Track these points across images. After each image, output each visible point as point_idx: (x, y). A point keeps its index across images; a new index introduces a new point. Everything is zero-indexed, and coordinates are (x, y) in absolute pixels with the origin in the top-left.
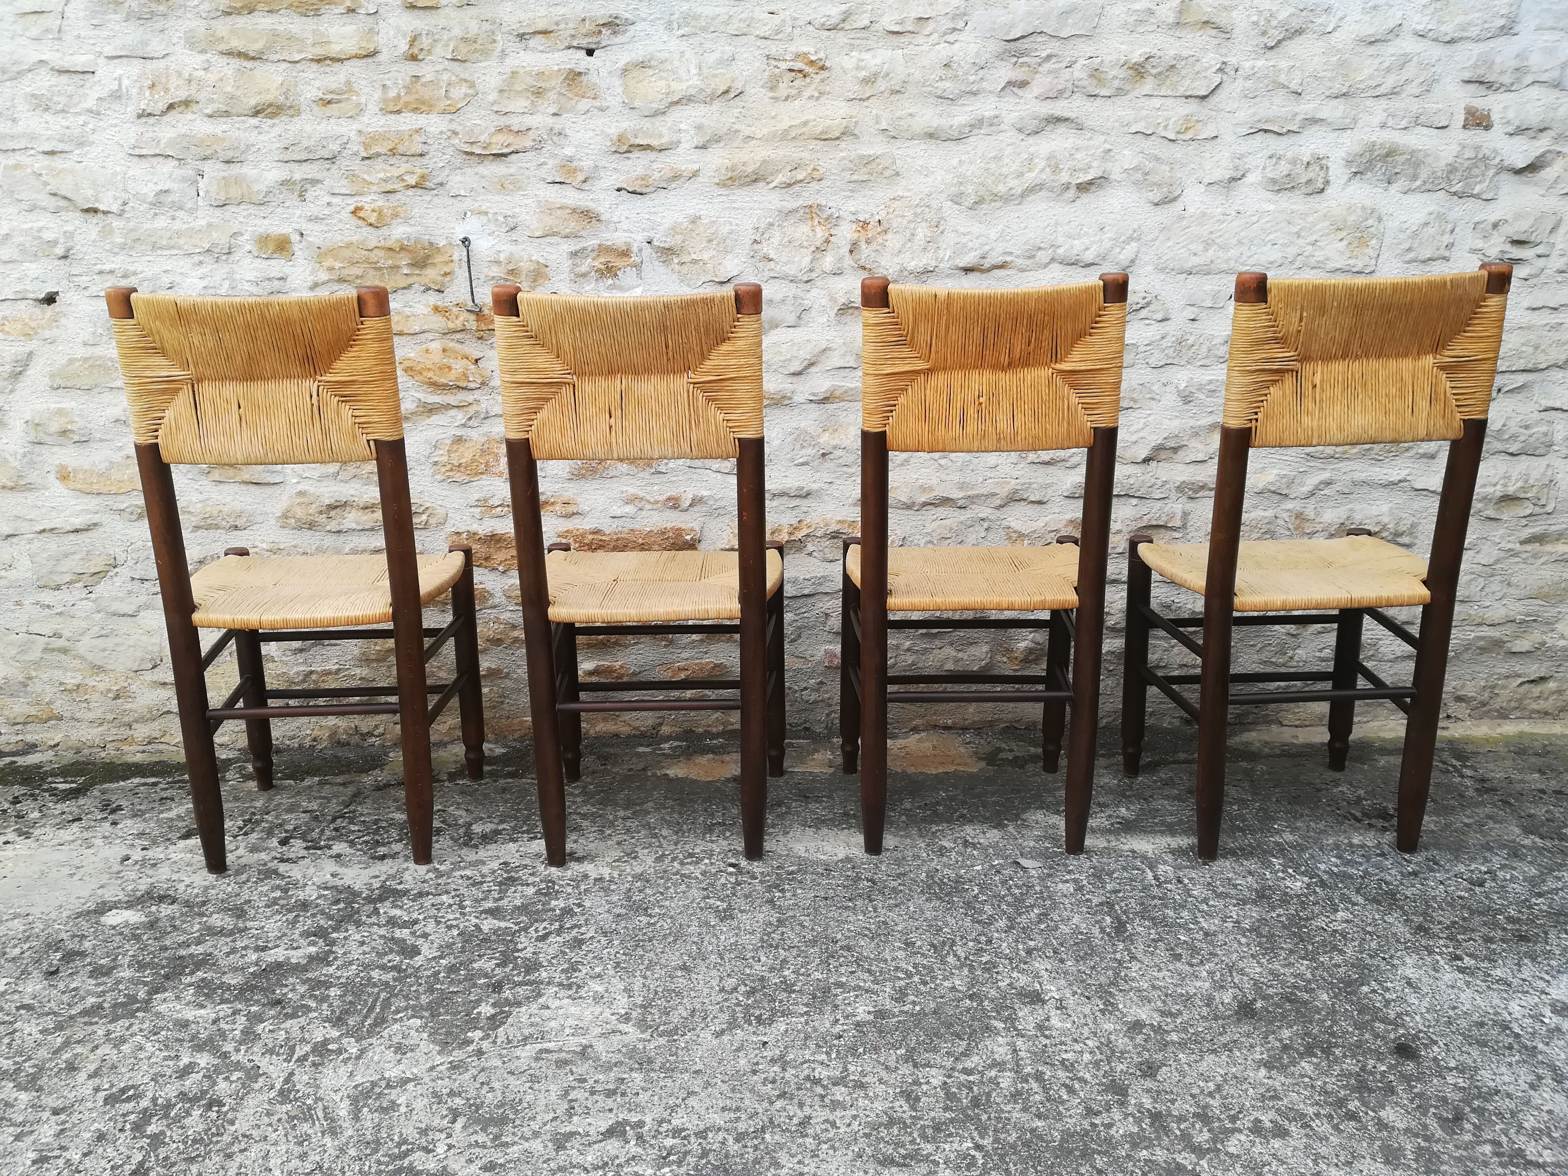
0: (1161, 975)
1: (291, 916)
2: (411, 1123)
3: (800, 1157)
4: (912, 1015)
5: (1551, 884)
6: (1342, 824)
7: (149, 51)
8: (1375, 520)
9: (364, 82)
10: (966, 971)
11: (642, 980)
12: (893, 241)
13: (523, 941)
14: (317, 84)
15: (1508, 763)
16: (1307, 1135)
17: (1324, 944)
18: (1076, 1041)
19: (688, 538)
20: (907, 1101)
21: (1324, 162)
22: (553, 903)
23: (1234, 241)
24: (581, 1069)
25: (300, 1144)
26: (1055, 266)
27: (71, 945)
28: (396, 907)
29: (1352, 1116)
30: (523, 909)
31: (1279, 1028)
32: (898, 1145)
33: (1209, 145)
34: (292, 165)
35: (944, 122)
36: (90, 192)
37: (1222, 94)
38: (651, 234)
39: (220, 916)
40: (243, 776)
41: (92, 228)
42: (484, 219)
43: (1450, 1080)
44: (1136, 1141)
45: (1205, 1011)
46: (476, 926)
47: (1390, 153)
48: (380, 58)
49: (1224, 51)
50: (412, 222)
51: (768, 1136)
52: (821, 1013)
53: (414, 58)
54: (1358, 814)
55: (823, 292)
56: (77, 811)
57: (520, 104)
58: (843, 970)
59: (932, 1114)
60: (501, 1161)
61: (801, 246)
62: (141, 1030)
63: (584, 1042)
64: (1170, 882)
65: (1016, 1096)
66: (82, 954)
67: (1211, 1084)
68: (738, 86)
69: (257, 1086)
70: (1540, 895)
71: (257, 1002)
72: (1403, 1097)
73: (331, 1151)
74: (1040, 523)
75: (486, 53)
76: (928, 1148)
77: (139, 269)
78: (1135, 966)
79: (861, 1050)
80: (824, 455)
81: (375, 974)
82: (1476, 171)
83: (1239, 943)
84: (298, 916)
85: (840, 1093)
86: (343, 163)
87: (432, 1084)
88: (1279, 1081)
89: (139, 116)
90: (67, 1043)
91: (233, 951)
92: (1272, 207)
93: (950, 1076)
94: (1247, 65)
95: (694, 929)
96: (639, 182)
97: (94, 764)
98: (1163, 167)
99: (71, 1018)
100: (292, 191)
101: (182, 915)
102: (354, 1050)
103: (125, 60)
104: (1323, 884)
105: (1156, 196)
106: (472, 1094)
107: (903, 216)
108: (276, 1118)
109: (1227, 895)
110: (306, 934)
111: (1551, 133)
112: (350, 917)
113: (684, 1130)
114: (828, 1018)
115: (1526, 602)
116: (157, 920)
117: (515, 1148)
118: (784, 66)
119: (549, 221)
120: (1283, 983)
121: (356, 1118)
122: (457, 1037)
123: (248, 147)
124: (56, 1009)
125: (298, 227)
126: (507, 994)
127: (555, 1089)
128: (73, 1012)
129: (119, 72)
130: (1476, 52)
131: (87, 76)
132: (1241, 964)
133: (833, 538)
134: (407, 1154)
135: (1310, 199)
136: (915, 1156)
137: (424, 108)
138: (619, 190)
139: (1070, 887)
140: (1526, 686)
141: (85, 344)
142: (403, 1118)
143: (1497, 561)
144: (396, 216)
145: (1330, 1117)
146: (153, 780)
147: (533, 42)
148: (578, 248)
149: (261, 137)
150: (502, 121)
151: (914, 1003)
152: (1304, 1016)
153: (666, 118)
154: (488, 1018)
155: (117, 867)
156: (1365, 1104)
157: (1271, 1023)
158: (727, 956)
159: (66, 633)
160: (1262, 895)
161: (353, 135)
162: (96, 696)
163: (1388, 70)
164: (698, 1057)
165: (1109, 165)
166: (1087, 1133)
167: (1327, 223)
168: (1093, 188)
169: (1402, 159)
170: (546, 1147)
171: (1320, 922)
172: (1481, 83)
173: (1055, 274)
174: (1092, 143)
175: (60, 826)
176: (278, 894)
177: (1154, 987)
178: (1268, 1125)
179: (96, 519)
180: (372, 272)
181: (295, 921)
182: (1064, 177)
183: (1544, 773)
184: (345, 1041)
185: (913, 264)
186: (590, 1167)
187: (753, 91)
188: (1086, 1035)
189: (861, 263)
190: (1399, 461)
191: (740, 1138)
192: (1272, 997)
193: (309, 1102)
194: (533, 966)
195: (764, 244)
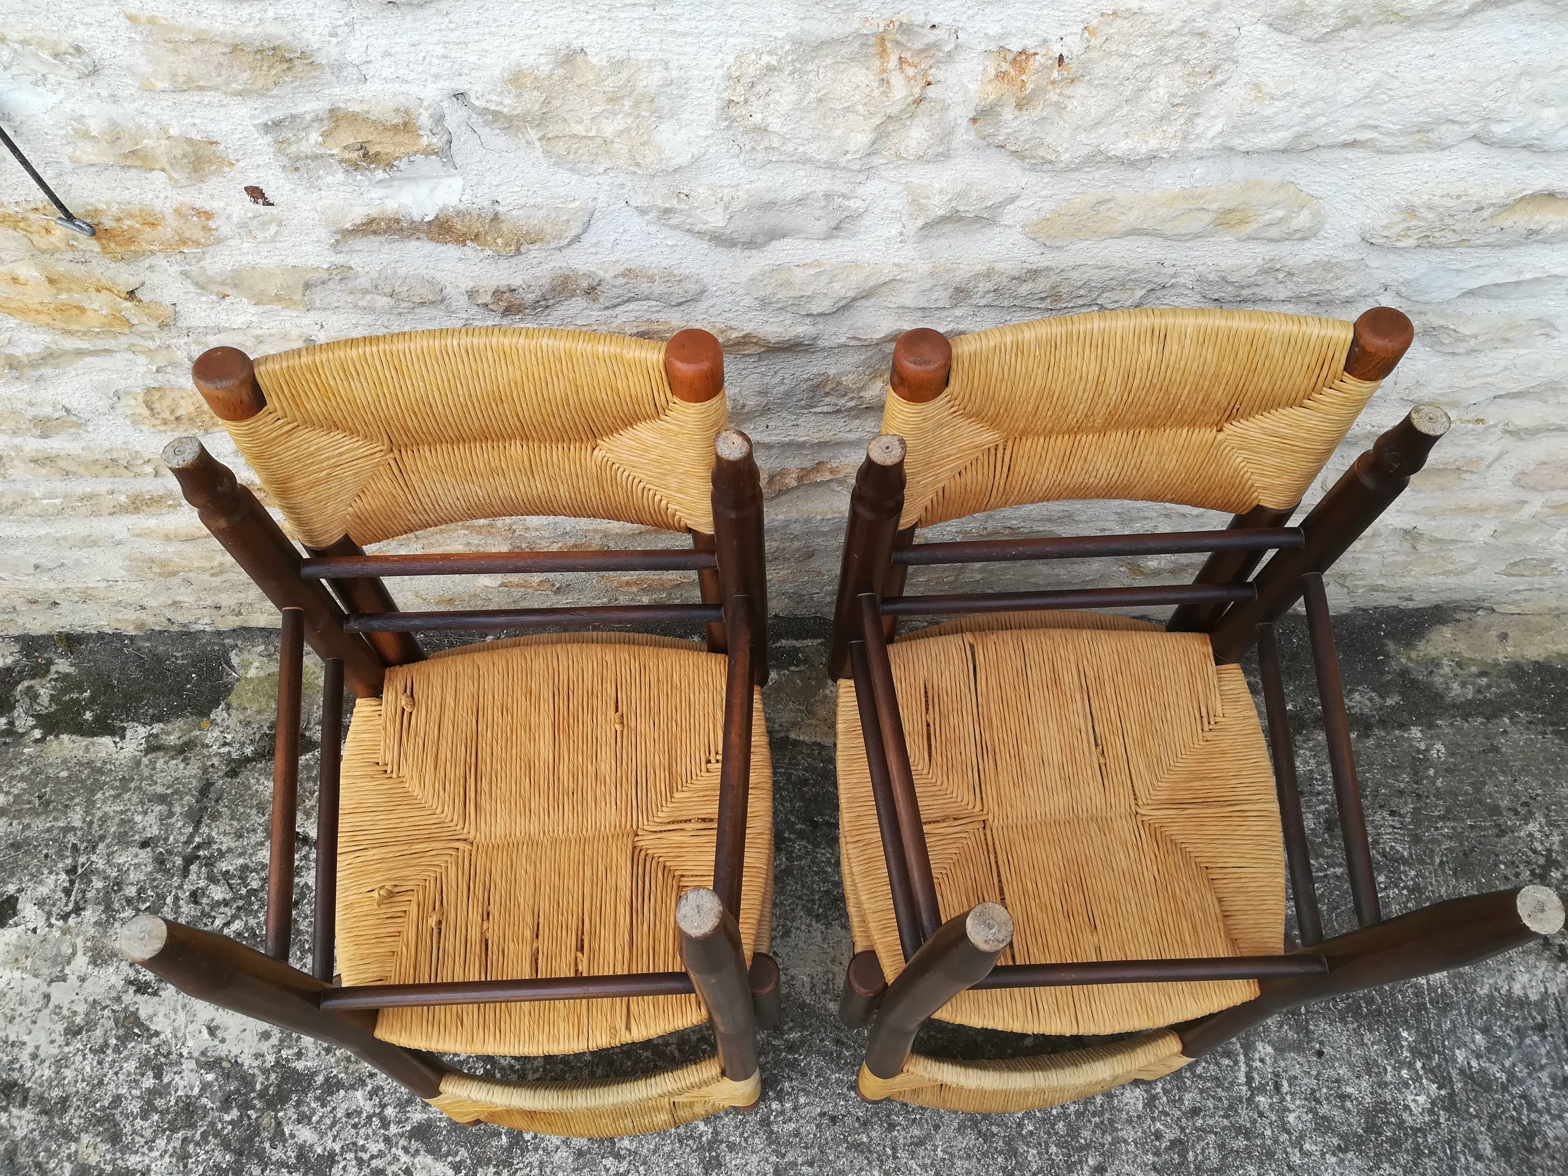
12: (1086, 100)
26: (1470, 148)
38: (460, 85)
55: (895, 188)
61: (849, 112)
119: (180, 62)
148: (277, 115)
173: (1461, 162)
195: (756, 105)
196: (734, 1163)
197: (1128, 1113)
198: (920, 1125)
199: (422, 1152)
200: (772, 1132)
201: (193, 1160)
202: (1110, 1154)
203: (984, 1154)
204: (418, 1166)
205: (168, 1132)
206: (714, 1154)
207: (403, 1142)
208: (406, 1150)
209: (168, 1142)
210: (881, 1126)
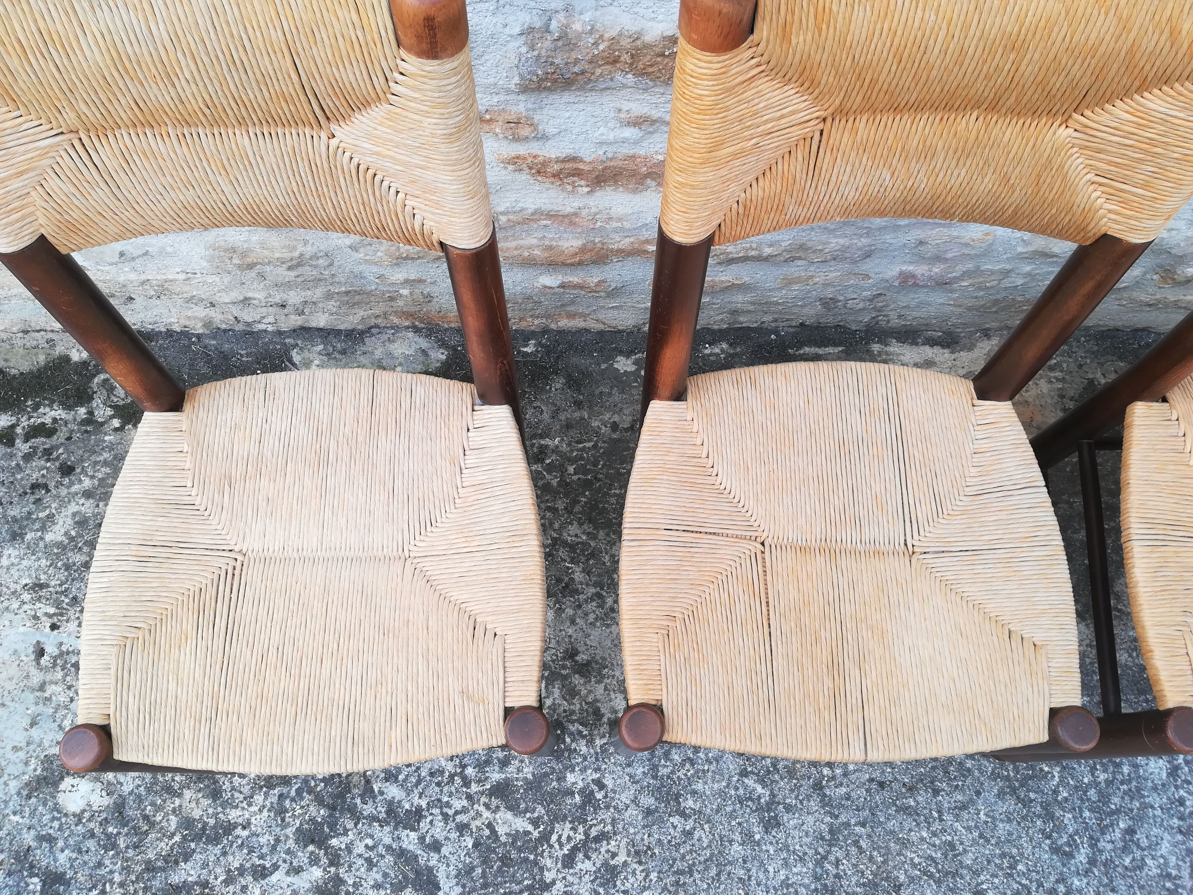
196: (791, 822)
197: (1153, 782)
198: (962, 790)
199: (502, 809)
200: (825, 795)
201: (290, 814)
202: (1140, 818)
203: (1024, 818)
204: (500, 821)
205: (264, 789)
206: (772, 814)
207: (484, 799)
208: (487, 806)
209: (266, 798)
210: (926, 791)
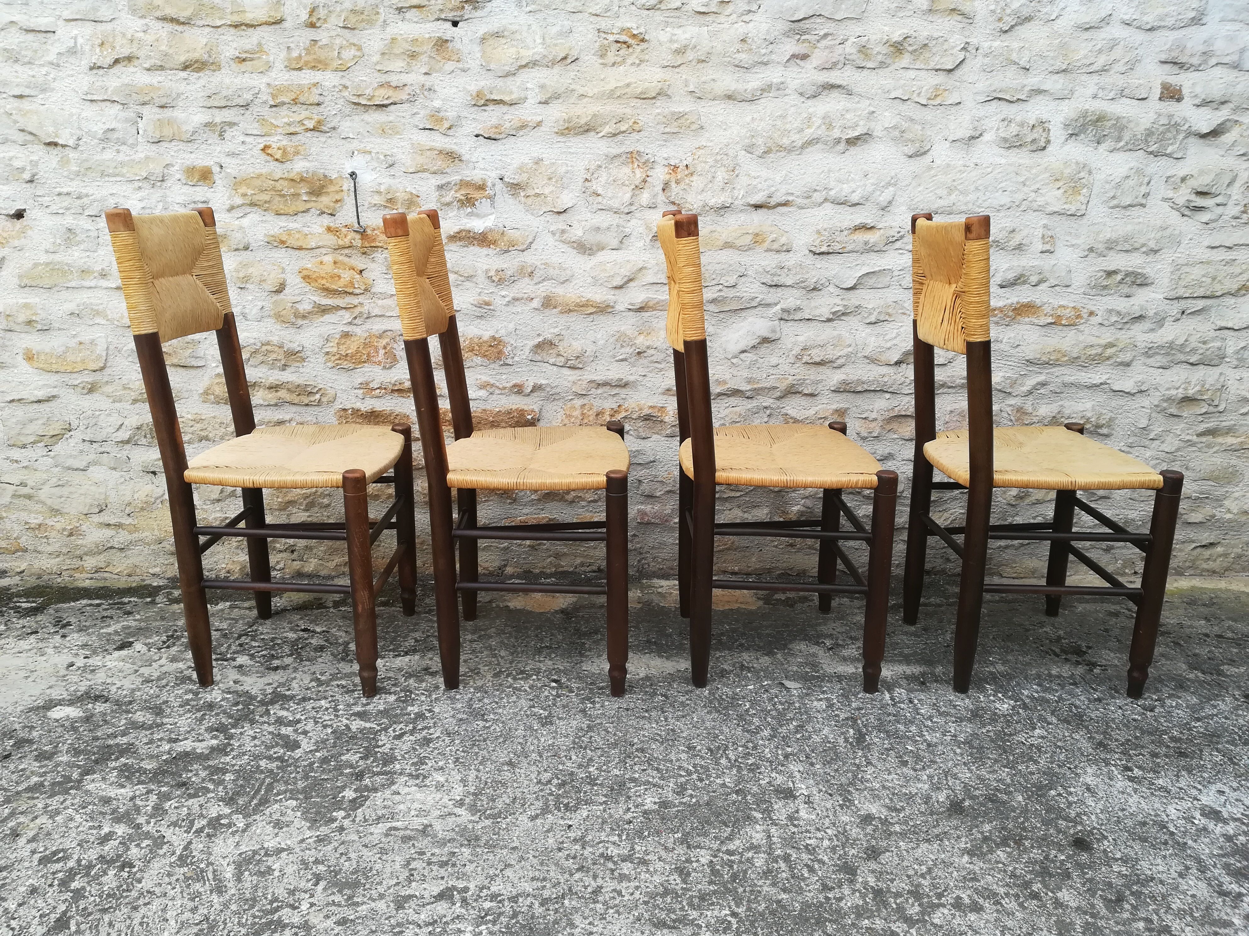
0: (890, 777)
1: (199, 715)
2: (282, 885)
3: (591, 919)
4: (689, 806)
5: (1208, 711)
6: (1044, 658)
7: (99, 16)
8: (1080, 415)
9: (272, 45)
10: (735, 771)
11: (475, 773)
12: (697, 182)
13: (383, 739)
14: (235, 45)
15: (1181, 611)
16: (998, 911)
17: (1022, 755)
18: (818, 829)
19: (529, 417)
20: (680, 876)
21: (1046, 125)
22: (410, 708)
23: (972, 188)
24: (423, 843)
25: (193, 900)
26: (827, 205)
27: (22, 734)
28: (283, 709)
29: (1035, 896)
30: (384, 713)
31: (982, 822)
32: (671, 911)
33: (953, 109)
34: (214, 110)
35: (740, 87)
36: (51, 129)
37: (965, 68)
38: (503, 172)
39: (143, 713)
40: (169, 600)
41: (53, 158)
42: (368, 157)
43: (1116, 868)
44: (860, 912)
45: (923, 808)
46: (347, 726)
47: (1100, 119)
48: (285, 25)
49: (967, 33)
50: (310, 158)
51: (566, 902)
52: (617, 802)
53: (312, 25)
54: (1057, 650)
55: (640, 222)
56: (35, 625)
57: (398, 64)
58: (636, 768)
59: (699, 886)
60: (352, 917)
61: (623, 184)
62: (73, 805)
63: (426, 822)
64: (903, 702)
65: (766, 873)
66: (30, 742)
67: (923, 867)
68: (574, 54)
69: (161, 852)
70: (1198, 720)
71: (167, 783)
72: (1077, 882)
73: (217, 906)
74: (812, 412)
75: (370, 23)
76: (694, 914)
77: (91, 192)
78: (870, 770)
79: (646, 833)
80: (639, 353)
81: (263, 763)
82: (1169, 135)
83: (955, 753)
84: (204, 715)
85: (627, 868)
86: (255, 109)
87: (302, 854)
88: (978, 866)
89: (91, 69)
90: (12, 814)
91: (151, 742)
92: (1003, 161)
93: (715, 856)
94: (986, 45)
95: (520, 732)
96: (494, 130)
97: (51, 587)
98: (916, 126)
99: (18, 793)
100: (214, 131)
101: (112, 711)
102: (241, 825)
103: (80, 23)
104: (1025, 707)
105: (910, 150)
106: (333, 862)
107: (706, 162)
108: (175, 878)
109: (948, 714)
110: (210, 729)
111: (1231, 105)
112: (246, 717)
113: (500, 895)
114: (622, 807)
115: (1200, 483)
116: (92, 715)
117: (364, 907)
118: (611, 38)
119: (420, 160)
120: (988, 786)
121: (239, 880)
122: (325, 815)
123: (178, 95)
124: (6, 786)
125: (218, 160)
126: (367, 781)
127: (399, 860)
128: (20, 789)
129: (75, 32)
130: (1171, 38)
131: (49, 35)
132: (955, 770)
133: (646, 420)
134: (277, 910)
135: (1034, 155)
136: (683, 921)
137: (320, 66)
138: (477, 136)
139: (823, 705)
140: (1199, 550)
141: (47, 252)
142: (276, 881)
143: (1178, 450)
144: (297, 153)
145: (1017, 896)
146: (98, 602)
147: (408, 15)
148: (443, 182)
149: (188, 87)
150: (384, 78)
151: (691, 796)
152: (1002, 813)
153: (515, 78)
154: (350, 801)
155: (63, 672)
156: (1046, 886)
157: (976, 818)
158: (545, 755)
159: (30, 483)
160: (976, 715)
161: (263, 87)
162: (54, 534)
163: (1100, 51)
164: (516, 837)
165: (872, 125)
166: (821, 904)
167: (1047, 175)
168: (859, 142)
169: (1109, 124)
170: (388, 906)
171: (1021, 738)
172: (1175, 63)
173: (827, 212)
174: (859, 106)
175: (20, 638)
176: (190, 696)
177: (884, 787)
178: (967, 901)
179: (55, 392)
180: (278, 199)
181: (202, 719)
182: (836, 133)
183: (1209, 621)
184: (234, 817)
185: (713, 201)
186: (422, 924)
187: (587, 58)
188: (827, 825)
189: (672, 199)
190: (1101, 368)
191: (544, 902)
192: (978, 798)
193: (202, 866)
194: (389, 759)
195: (594, 182)
